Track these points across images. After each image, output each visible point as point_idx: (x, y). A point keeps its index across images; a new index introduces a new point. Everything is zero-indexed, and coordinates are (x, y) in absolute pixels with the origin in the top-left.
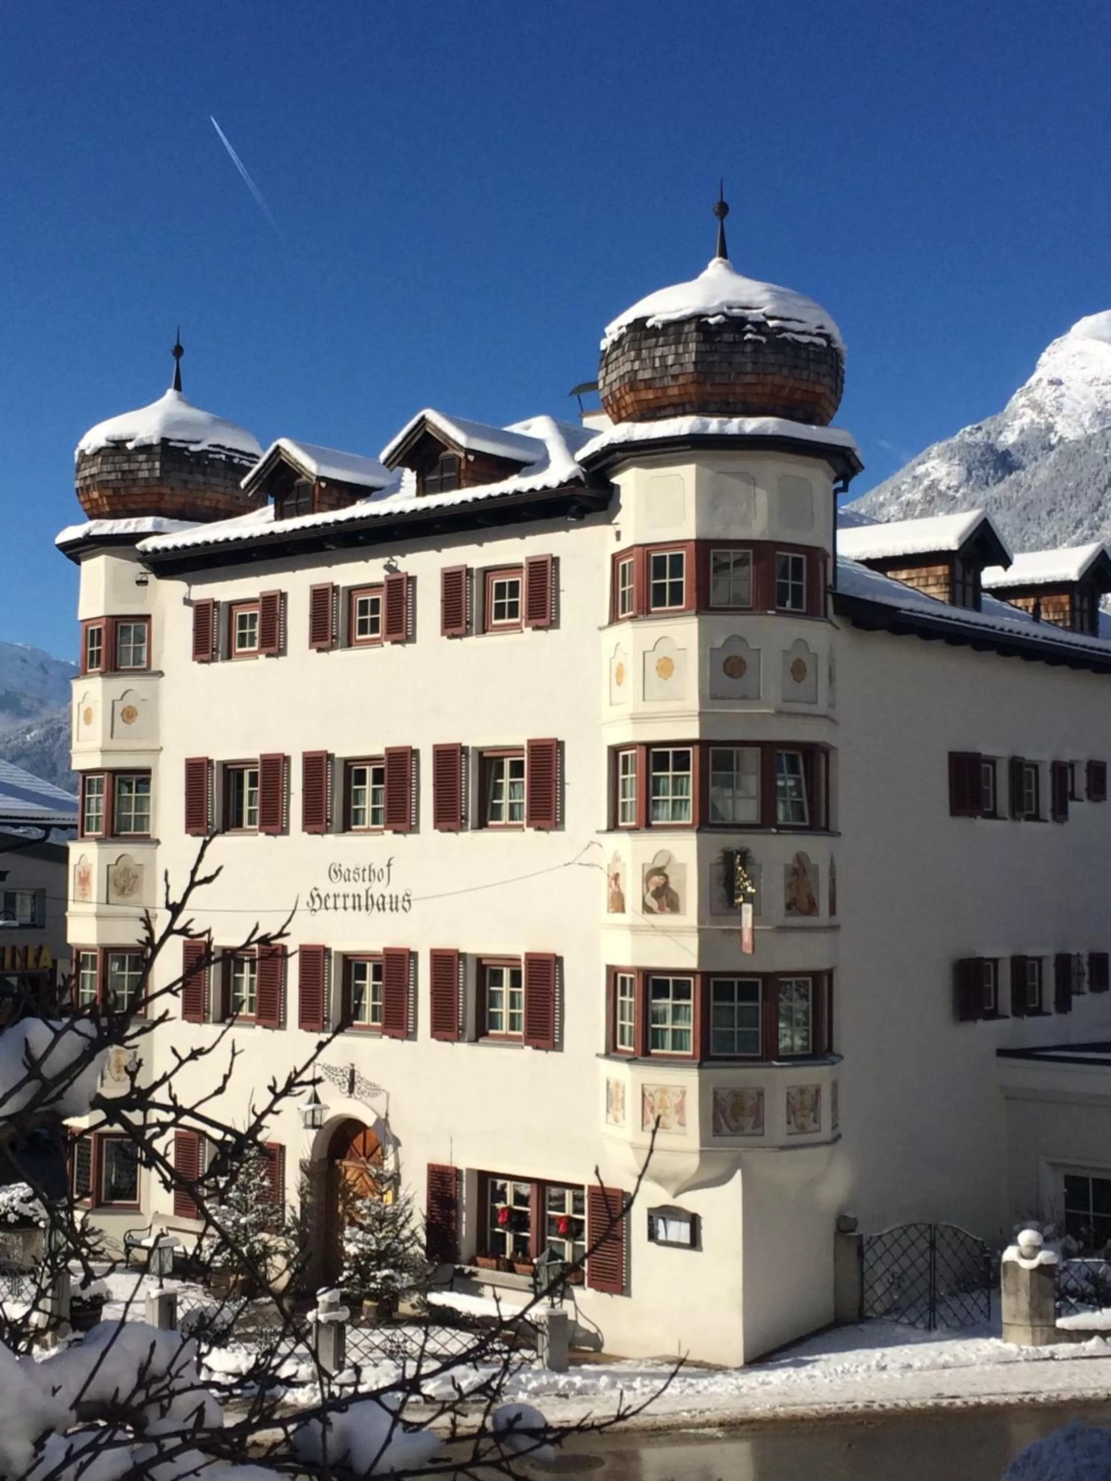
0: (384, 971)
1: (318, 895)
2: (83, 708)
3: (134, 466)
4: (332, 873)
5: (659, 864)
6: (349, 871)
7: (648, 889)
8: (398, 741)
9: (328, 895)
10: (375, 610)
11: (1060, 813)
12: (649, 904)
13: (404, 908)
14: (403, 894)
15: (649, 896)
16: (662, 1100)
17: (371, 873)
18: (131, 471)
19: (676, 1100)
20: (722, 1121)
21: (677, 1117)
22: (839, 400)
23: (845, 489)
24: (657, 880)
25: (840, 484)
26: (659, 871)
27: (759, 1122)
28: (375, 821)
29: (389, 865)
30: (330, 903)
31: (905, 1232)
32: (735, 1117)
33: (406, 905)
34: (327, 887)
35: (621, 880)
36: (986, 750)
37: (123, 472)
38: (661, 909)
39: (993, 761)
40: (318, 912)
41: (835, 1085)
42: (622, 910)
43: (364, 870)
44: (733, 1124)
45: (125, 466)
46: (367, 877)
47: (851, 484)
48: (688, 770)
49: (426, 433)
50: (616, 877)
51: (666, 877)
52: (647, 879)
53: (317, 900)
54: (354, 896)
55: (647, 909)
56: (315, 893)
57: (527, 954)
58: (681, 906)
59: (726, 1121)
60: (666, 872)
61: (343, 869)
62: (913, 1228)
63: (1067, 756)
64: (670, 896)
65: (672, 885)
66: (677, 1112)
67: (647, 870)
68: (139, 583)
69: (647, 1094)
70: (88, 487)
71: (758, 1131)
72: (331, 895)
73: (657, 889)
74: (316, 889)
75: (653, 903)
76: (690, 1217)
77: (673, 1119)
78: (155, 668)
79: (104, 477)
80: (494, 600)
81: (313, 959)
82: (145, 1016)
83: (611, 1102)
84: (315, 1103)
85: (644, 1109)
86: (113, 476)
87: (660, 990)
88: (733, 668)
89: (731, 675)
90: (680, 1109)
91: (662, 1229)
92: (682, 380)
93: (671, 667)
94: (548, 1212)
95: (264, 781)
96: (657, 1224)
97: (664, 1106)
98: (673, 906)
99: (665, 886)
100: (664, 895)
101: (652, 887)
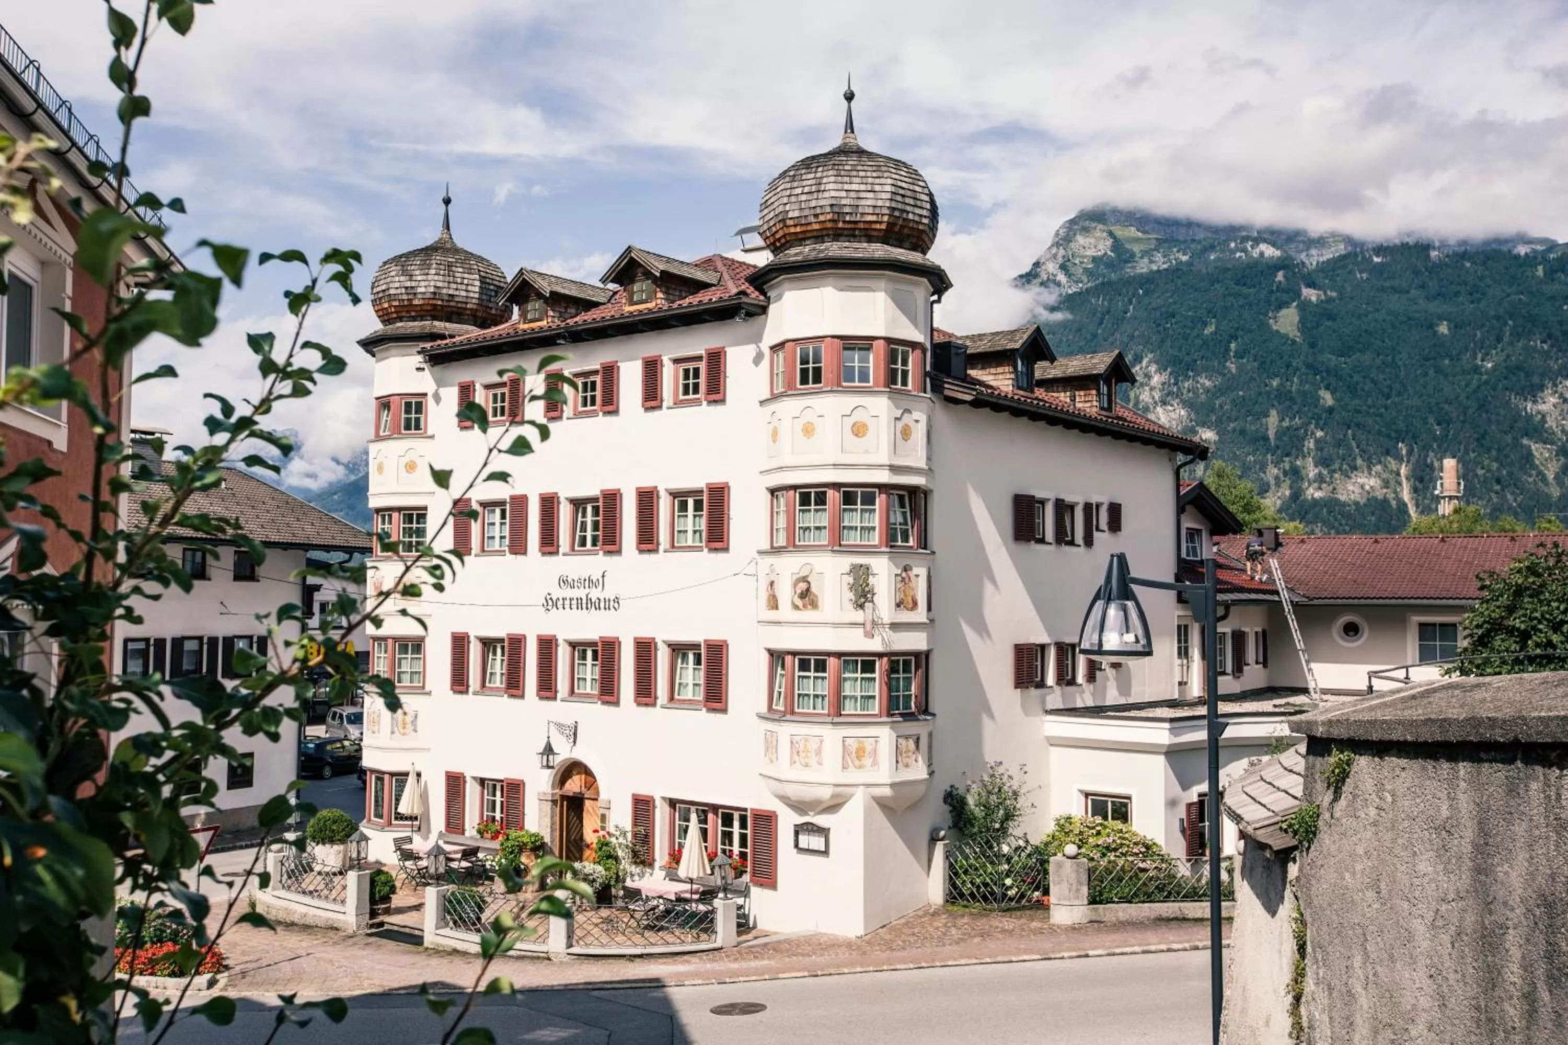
0: (600, 653)
2: (377, 461)
3: (413, 284)
5: (803, 574)
7: (796, 592)
8: (610, 486)
10: (593, 389)
11: (1089, 541)
12: (797, 604)
15: (796, 596)
16: (806, 745)
18: (412, 288)
19: (815, 746)
20: (849, 761)
21: (816, 758)
22: (934, 236)
23: (939, 301)
24: (803, 586)
25: (935, 297)
26: (804, 579)
27: (875, 763)
28: (594, 544)
32: (858, 758)
34: (557, 593)
35: (775, 585)
36: (1039, 494)
37: (406, 288)
38: (805, 606)
39: (1043, 502)
41: (930, 735)
42: (776, 607)
44: (857, 763)
45: (408, 284)
47: (943, 298)
48: (827, 505)
49: (632, 258)
50: (772, 583)
51: (809, 583)
52: (795, 585)
55: (796, 607)
57: (705, 641)
58: (820, 603)
59: (851, 761)
60: (809, 579)
63: (1094, 500)
64: (812, 597)
65: (814, 589)
66: (817, 754)
67: (795, 577)
68: (418, 369)
69: (796, 741)
70: (380, 299)
71: (875, 769)
73: (802, 593)
75: (799, 603)
76: (823, 832)
77: (813, 760)
78: (430, 433)
79: (392, 292)
80: (681, 382)
81: (547, 646)
82: (423, 687)
83: (767, 749)
84: (549, 750)
85: (792, 753)
86: (399, 291)
87: (804, 666)
88: (859, 430)
89: (856, 435)
90: (819, 752)
91: (804, 840)
92: (821, 218)
93: (813, 430)
94: (720, 828)
95: (512, 510)
96: (800, 837)
97: (806, 751)
98: (814, 605)
99: (808, 590)
100: (807, 597)
101: (799, 591)
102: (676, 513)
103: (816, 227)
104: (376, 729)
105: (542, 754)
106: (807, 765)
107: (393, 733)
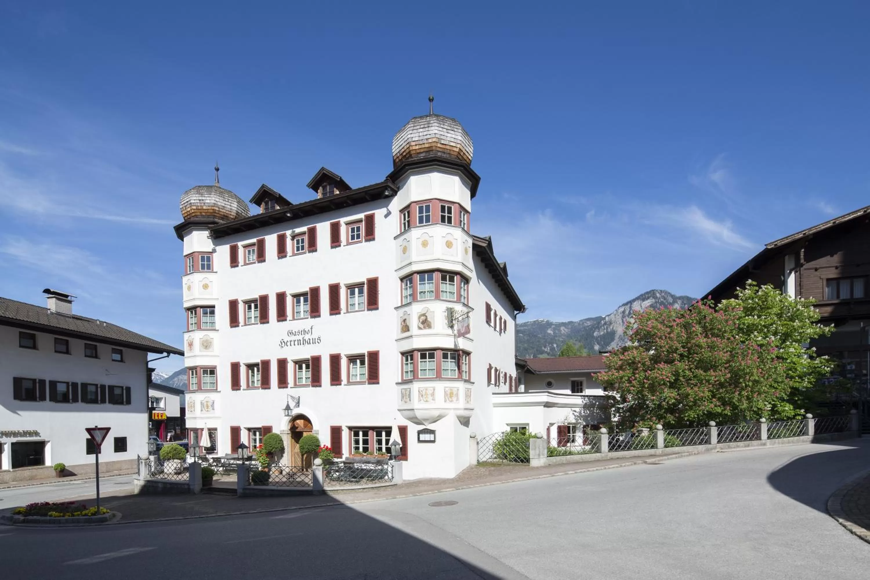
0: (310, 364)
1: (284, 342)
2: (187, 285)
3: (203, 198)
4: (289, 334)
5: (423, 313)
6: (296, 332)
7: (419, 321)
8: (314, 285)
9: (288, 341)
10: (303, 242)
11: (500, 332)
12: (420, 326)
13: (318, 342)
14: (317, 337)
15: (420, 323)
16: (426, 392)
17: (305, 332)
19: (431, 392)
20: (447, 398)
21: (432, 398)
24: (423, 318)
26: (424, 315)
27: (458, 399)
28: (305, 315)
29: (311, 329)
30: (289, 344)
31: (493, 436)
32: (451, 397)
33: (319, 341)
34: (287, 339)
36: (491, 305)
37: (200, 200)
38: (424, 327)
39: (491, 309)
40: (284, 348)
42: (408, 331)
43: (302, 331)
44: (450, 399)
45: (201, 198)
46: (303, 334)
48: (433, 280)
49: (324, 173)
51: (426, 316)
52: (419, 318)
53: (283, 343)
54: (298, 340)
55: (420, 328)
56: (282, 341)
57: (367, 352)
58: (432, 325)
59: (448, 398)
60: (426, 315)
61: (293, 332)
62: (496, 434)
63: (502, 316)
64: (428, 323)
65: (429, 319)
66: (432, 396)
67: (419, 315)
68: (207, 238)
69: (420, 391)
70: (186, 206)
71: (457, 402)
72: (289, 341)
73: (423, 321)
74: (282, 340)
75: (422, 326)
76: (432, 432)
77: (430, 398)
78: (214, 271)
79: (192, 201)
80: (350, 234)
81: (282, 364)
82: (217, 390)
83: (403, 397)
84: (288, 408)
85: (419, 396)
86: (196, 201)
87: (423, 356)
88: (449, 245)
89: (448, 247)
90: (433, 395)
91: (423, 437)
92: (430, 141)
93: (427, 244)
94: (375, 437)
95: (261, 304)
96: (421, 435)
97: (426, 394)
98: (429, 326)
99: (426, 319)
100: (425, 323)
101: (421, 321)
102: (349, 296)
103: (427, 146)
104: (193, 410)
105: (285, 410)
106: (427, 401)
107: (202, 410)
